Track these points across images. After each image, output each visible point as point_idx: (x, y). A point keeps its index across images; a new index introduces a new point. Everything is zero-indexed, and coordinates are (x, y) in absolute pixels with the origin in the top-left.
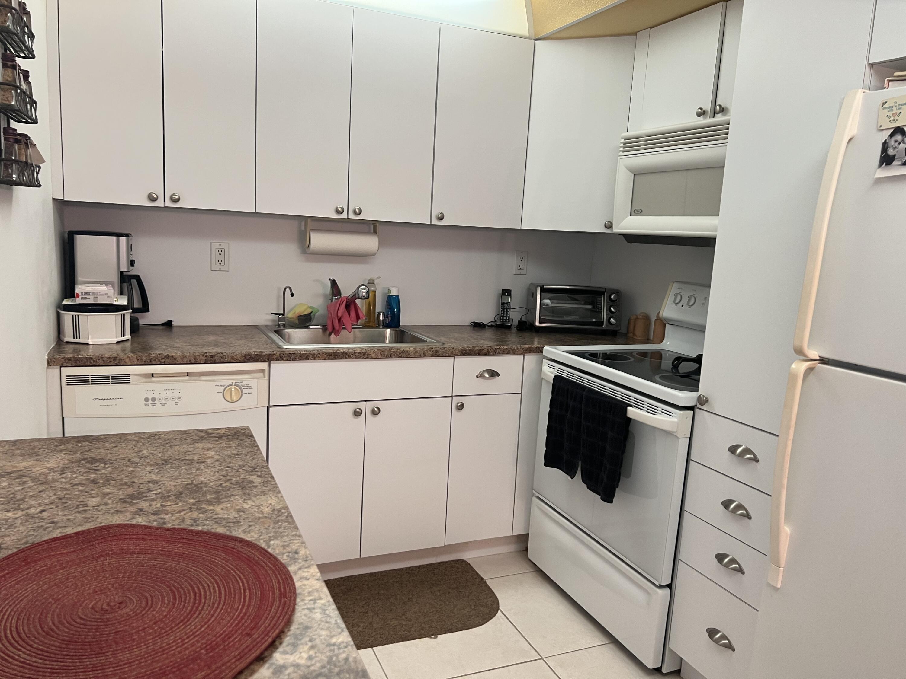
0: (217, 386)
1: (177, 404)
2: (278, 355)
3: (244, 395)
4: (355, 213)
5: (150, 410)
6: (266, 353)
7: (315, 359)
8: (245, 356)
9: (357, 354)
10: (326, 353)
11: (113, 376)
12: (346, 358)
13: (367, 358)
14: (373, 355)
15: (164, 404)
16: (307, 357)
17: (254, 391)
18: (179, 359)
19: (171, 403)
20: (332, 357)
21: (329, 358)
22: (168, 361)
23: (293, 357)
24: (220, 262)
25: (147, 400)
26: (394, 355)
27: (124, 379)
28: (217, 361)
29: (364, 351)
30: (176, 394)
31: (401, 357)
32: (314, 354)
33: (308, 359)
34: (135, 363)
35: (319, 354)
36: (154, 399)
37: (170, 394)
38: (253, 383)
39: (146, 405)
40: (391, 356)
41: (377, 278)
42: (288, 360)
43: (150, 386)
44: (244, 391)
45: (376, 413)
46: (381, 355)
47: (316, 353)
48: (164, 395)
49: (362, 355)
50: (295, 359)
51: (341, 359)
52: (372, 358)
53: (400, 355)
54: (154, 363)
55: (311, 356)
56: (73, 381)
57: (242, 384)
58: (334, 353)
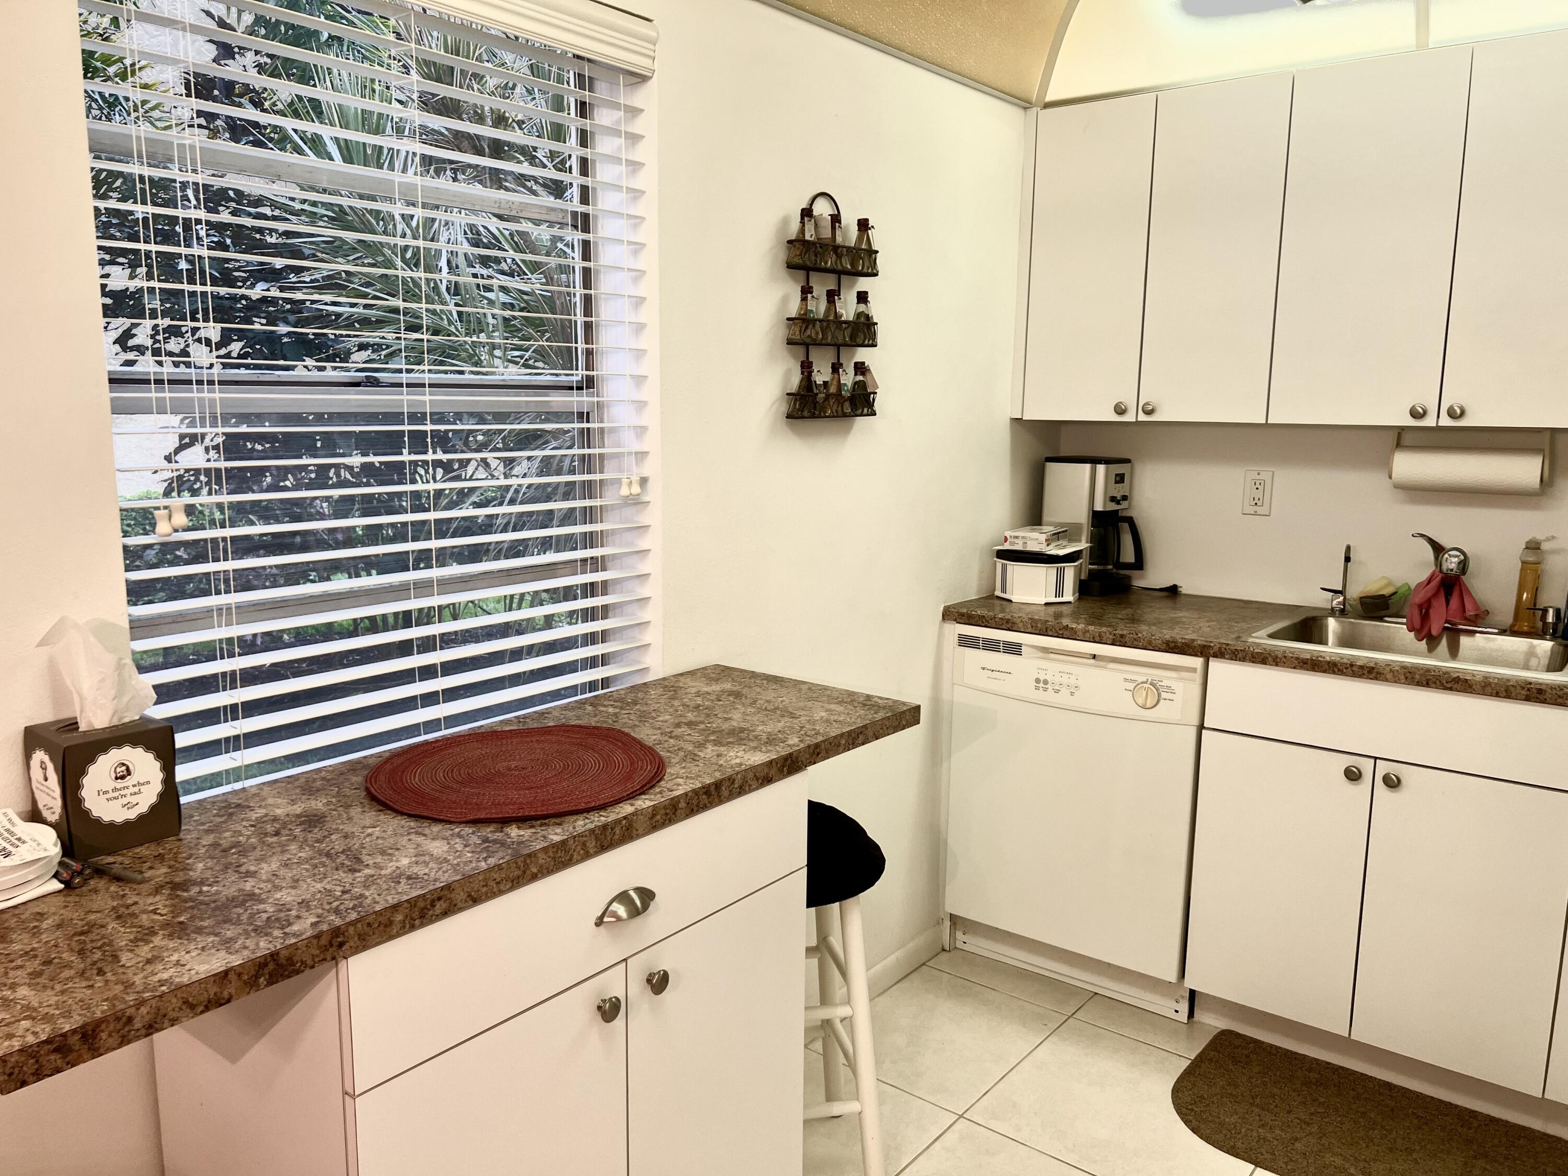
0: (1126, 680)
1: (1072, 694)
2: (1216, 649)
3: (1162, 701)
4: (1451, 414)
5: (1040, 695)
6: (1199, 642)
7: (1277, 665)
8: (1167, 643)
9: (1355, 669)
10: (1297, 659)
11: (1005, 643)
12: (1334, 673)
13: (1376, 679)
14: (1389, 676)
15: (1057, 691)
16: (1263, 659)
17: (1178, 697)
18: (1080, 633)
19: (1065, 692)
20: (1308, 666)
21: (1301, 668)
22: (1066, 633)
23: (1240, 655)
24: (1256, 501)
25: (1038, 681)
26: (1435, 683)
27: (1014, 649)
28: (1129, 644)
29: (1372, 665)
30: (1073, 681)
31: (1451, 689)
32: (1277, 657)
33: (1265, 663)
34: (1029, 630)
35: (1285, 657)
36: (1046, 682)
37: (1065, 679)
38: (1177, 686)
39: (1037, 688)
40: (1428, 684)
41: (1548, 539)
42: (1232, 659)
43: (1044, 664)
44: (1164, 695)
45: (1392, 784)
46: (1406, 678)
47: (1280, 656)
48: (1057, 679)
49: (1366, 672)
50: (1243, 660)
51: (1324, 672)
52: (1387, 680)
53: (1449, 685)
54: (1050, 633)
55: (1270, 659)
56: (966, 642)
57: (1160, 683)
58: (1312, 660)
